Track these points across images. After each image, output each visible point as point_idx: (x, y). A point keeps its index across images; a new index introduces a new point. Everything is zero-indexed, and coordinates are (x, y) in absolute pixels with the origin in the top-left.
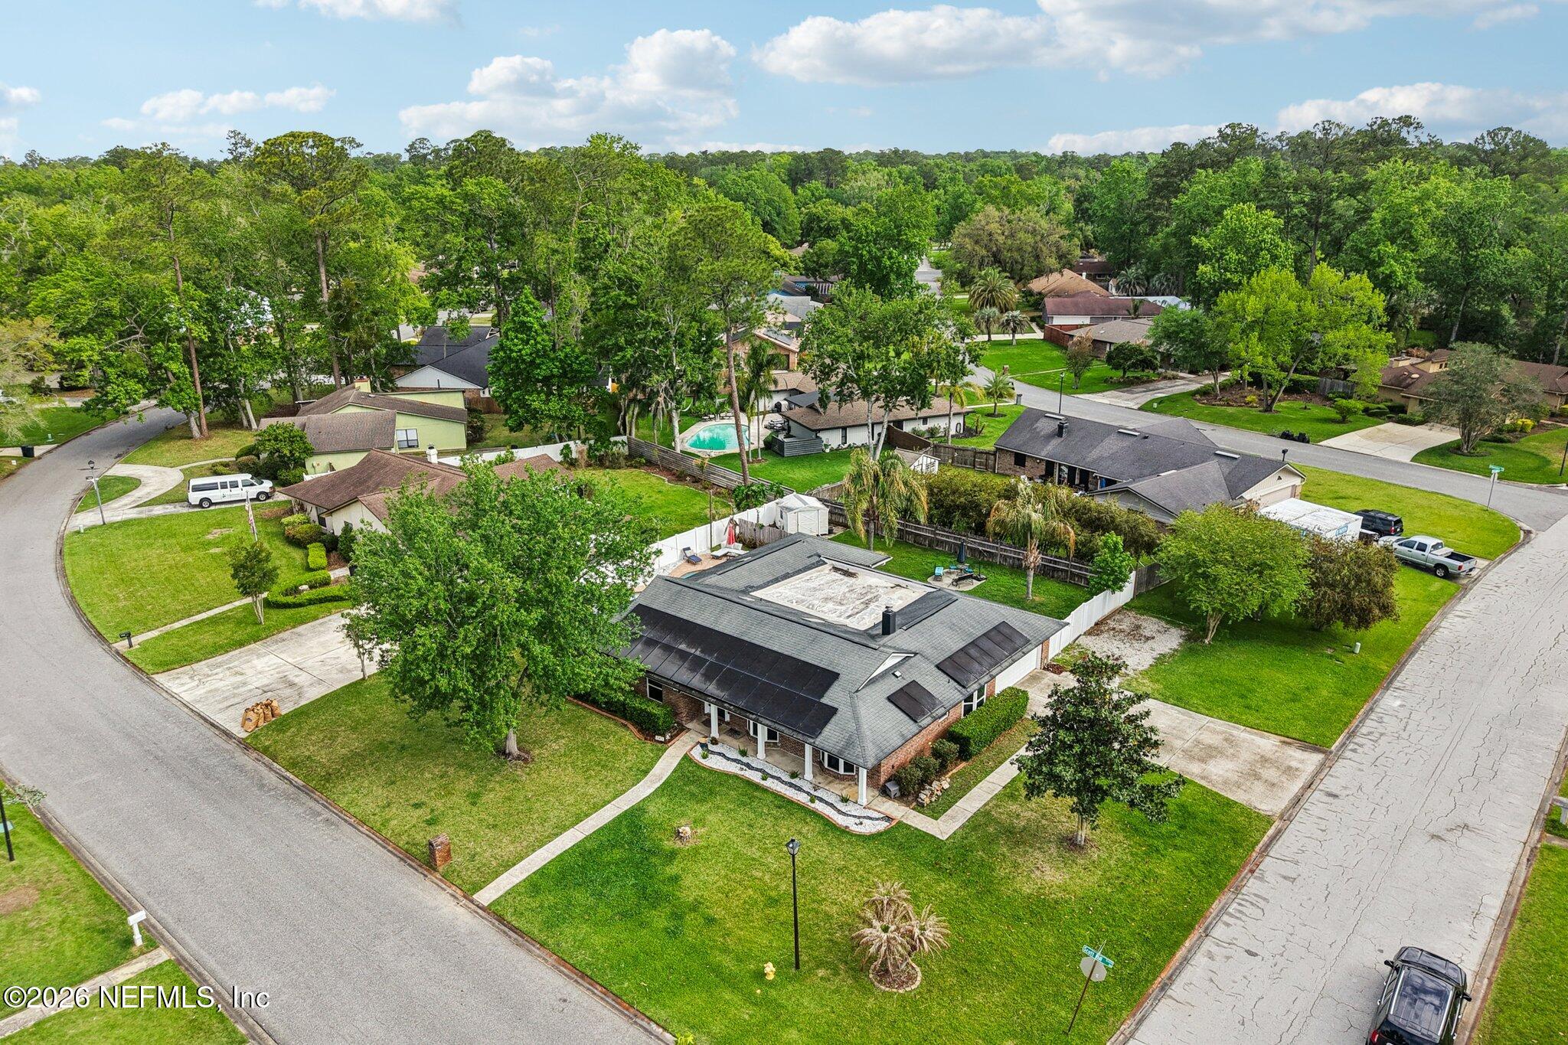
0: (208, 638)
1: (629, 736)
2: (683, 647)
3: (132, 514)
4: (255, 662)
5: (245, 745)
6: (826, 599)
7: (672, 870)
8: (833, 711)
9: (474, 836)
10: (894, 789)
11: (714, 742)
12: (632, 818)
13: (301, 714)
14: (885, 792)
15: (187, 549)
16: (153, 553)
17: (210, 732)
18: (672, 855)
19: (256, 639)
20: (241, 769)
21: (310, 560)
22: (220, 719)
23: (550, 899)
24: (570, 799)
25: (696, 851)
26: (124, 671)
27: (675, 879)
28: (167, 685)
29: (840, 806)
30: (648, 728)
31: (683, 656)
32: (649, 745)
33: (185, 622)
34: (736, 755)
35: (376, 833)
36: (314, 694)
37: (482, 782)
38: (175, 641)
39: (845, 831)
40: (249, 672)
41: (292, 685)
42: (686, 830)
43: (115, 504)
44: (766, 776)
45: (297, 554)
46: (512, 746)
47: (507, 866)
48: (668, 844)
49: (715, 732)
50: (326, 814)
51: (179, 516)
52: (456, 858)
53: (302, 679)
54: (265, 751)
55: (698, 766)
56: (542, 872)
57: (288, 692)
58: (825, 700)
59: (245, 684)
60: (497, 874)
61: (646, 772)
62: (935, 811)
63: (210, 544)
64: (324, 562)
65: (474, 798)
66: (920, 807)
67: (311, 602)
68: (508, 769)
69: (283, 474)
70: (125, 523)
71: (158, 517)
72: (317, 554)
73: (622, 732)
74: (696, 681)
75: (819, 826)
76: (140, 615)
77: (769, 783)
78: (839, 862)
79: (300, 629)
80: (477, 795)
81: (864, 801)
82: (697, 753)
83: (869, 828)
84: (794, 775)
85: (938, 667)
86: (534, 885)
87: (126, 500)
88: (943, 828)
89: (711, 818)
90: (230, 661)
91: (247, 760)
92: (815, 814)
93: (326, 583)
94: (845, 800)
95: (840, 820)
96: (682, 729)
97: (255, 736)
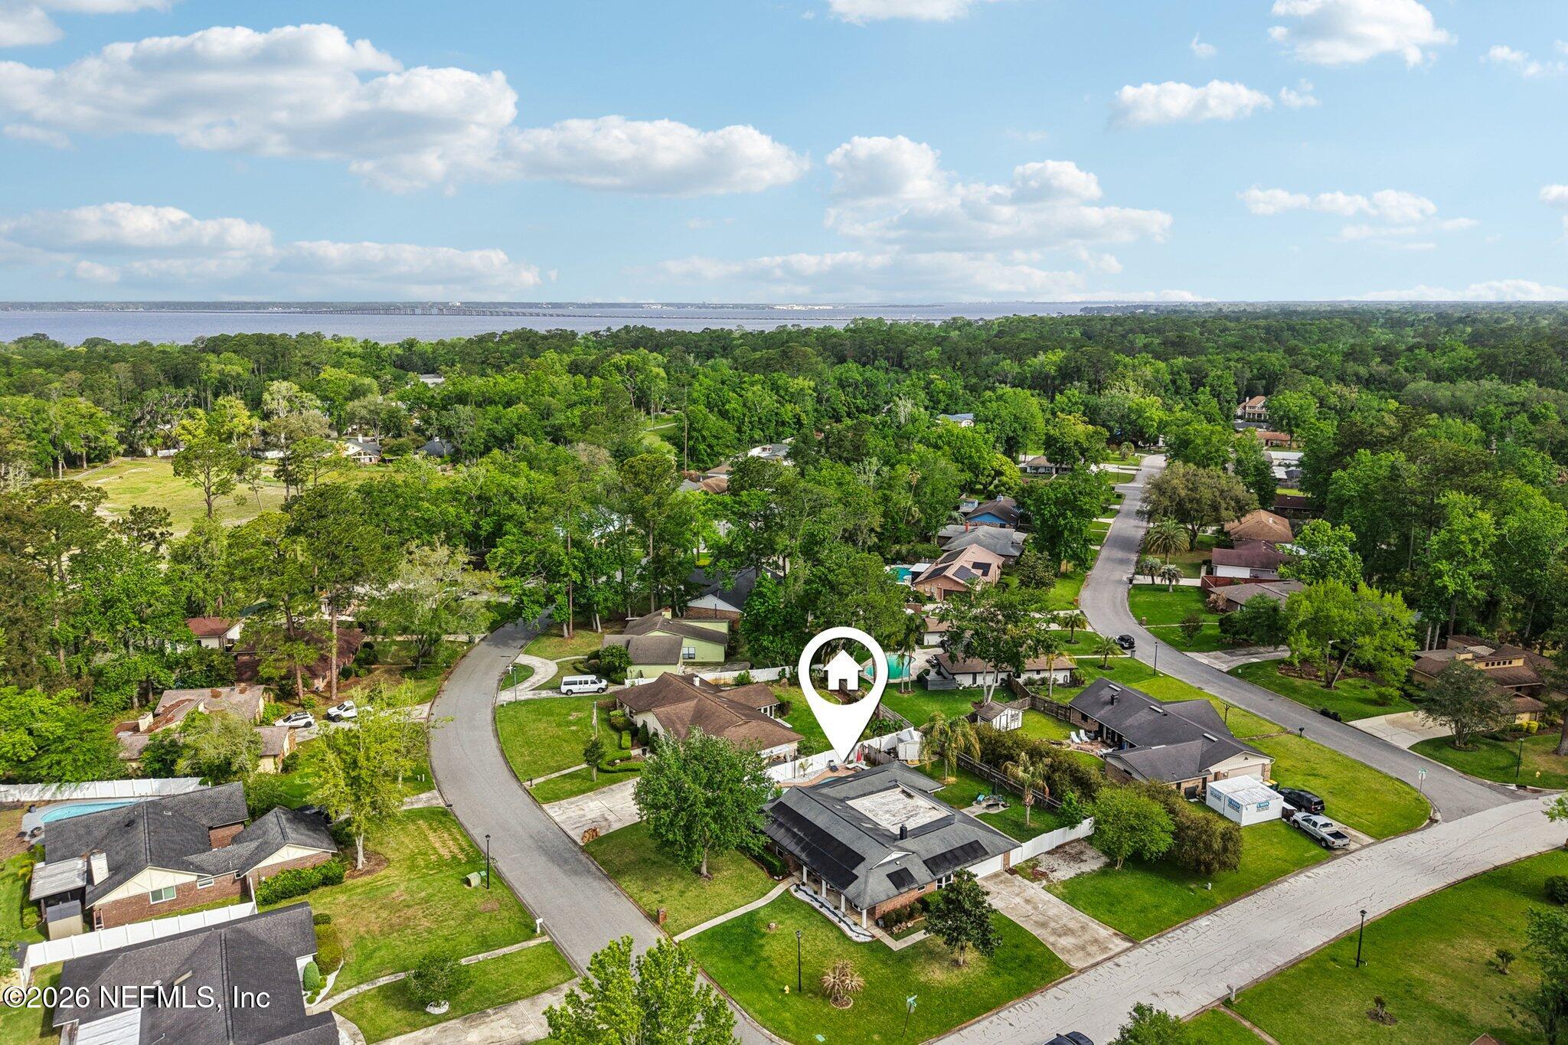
0: (568, 786)
1: (763, 874)
2: (795, 830)
3: (530, 695)
4: (590, 804)
5: (583, 849)
6: (887, 812)
7: (761, 942)
8: (856, 877)
9: (679, 911)
10: (881, 923)
11: (804, 884)
12: (751, 915)
13: (609, 836)
14: (877, 924)
15: (559, 725)
16: (542, 726)
17: (567, 840)
18: (764, 935)
19: (590, 789)
20: (580, 861)
21: (623, 742)
22: (571, 833)
23: (705, 944)
24: (725, 901)
25: (775, 935)
26: (528, 800)
27: (762, 946)
28: (548, 811)
29: (853, 927)
30: (772, 871)
31: (795, 835)
32: (771, 880)
33: (557, 774)
34: (812, 894)
35: (636, 902)
36: (616, 826)
37: (687, 887)
38: (551, 785)
39: (849, 939)
40: (587, 810)
41: (606, 820)
42: (773, 925)
43: (521, 686)
44: (822, 905)
45: (616, 736)
46: (704, 870)
47: (690, 927)
48: (763, 930)
49: (805, 880)
50: (616, 890)
51: (555, 699)
52: (668, 920)
53: (611, 817)
54: (591, 854)
55: (792, 896)
56: (704, 932)
57: (604, 823)
58: (854, 871)
59: (584, 816)
60: (685, 930)
61: (765, 894)
62: (897, 937)
63: (569, 723)
64: (629, 744)
65: (682, 893)
66: (891, 934)
67: (620, 771)
68: (700, 882)
69: (614, 676)
70: (527, 702)
71: (544, 699)
72: (626, 739)
73: (759, 871)
74: (797, 850)
75: (838, 935)
76: (535, 767)
77: (823, 910)
78: (839, 951)
79: (613, 787)
80: (684, 892)
81: (865, 926)
82: (792, 889)
83: (862, 939)
84: (836, 908)
85: (925, 862)
86: (699, 937)
87: (526, 684)
88: (896, 945)
89: (788, 922)
90: (578, 801)
91: (583, 857)
92: (839, 929)
93: (629, 758)
94: (856, 924)
95: (849, 933)
96: (790, 875)
97: (587, 845)
